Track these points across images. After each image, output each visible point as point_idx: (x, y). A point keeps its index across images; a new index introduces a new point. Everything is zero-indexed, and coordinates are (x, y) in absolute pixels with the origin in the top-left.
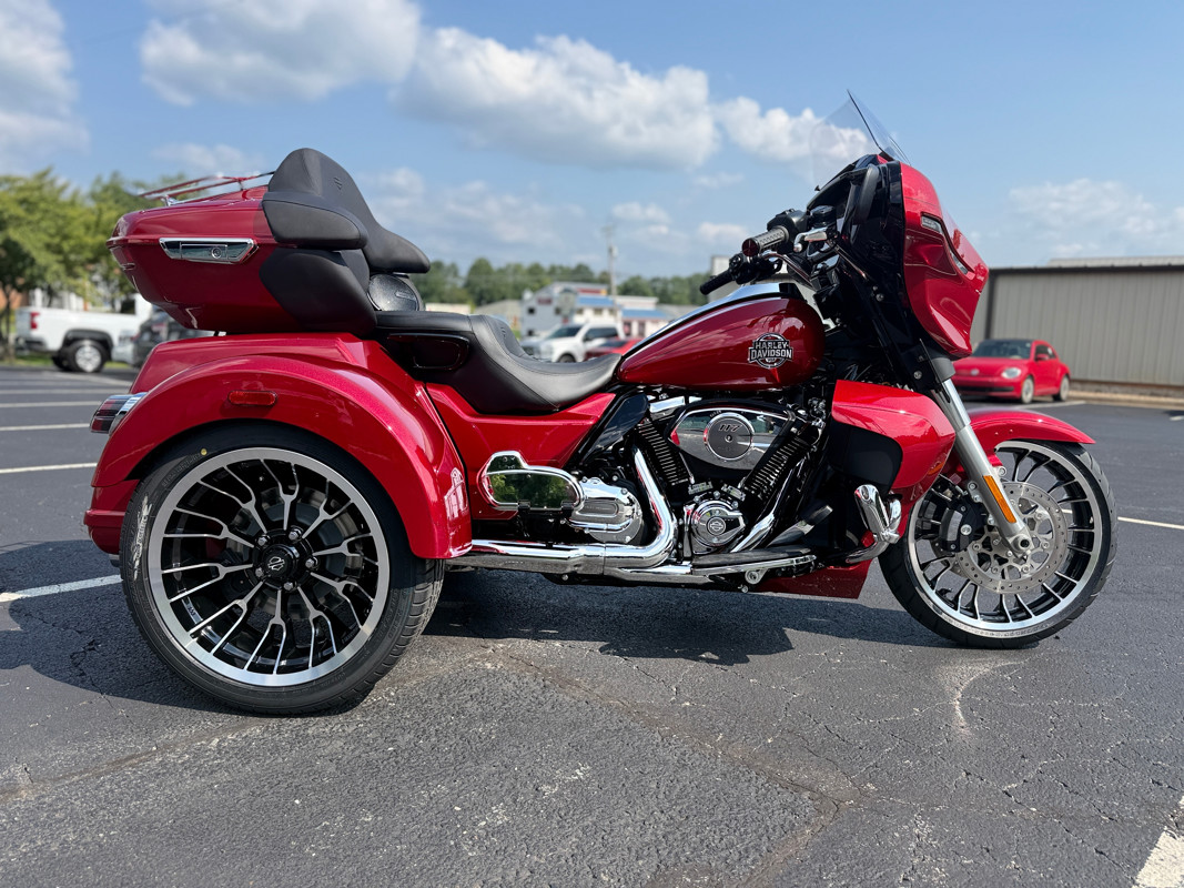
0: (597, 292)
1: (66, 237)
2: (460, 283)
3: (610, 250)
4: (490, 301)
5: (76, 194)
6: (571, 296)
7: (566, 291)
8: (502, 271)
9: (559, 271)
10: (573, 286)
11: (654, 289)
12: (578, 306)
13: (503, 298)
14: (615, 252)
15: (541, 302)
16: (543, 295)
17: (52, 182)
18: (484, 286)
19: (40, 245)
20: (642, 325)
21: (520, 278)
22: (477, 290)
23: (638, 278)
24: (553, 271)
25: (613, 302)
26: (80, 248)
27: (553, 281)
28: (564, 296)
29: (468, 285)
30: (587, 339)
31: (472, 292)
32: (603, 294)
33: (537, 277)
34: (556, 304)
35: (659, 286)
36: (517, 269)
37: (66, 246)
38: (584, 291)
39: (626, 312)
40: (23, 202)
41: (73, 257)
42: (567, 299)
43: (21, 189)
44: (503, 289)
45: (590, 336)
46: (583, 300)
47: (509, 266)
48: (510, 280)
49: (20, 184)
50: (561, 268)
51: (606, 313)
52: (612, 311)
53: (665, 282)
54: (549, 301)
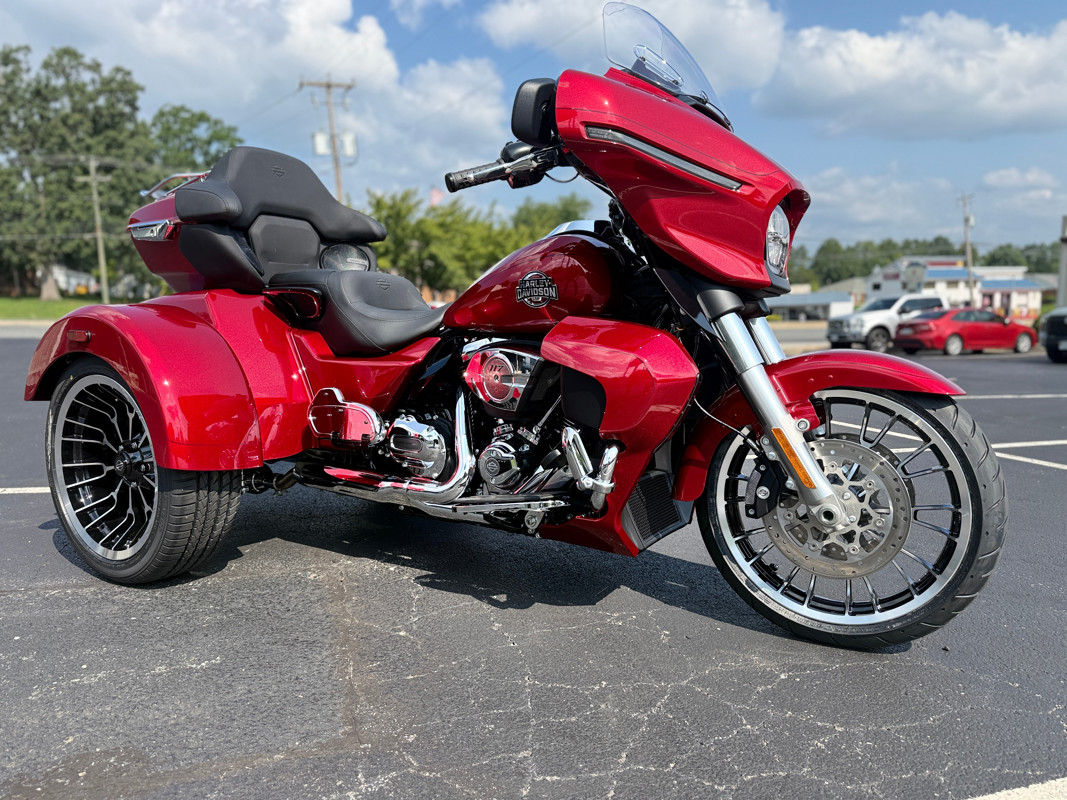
0: (954, 264)
1: (469, 249)
2: (807, 264)
3: (967, 220)
4: (835, 281)
5: (479, 214)
6: (919, 270)
7: (912, 264)
8: (850, 250)
9: (913, 246)
10: (921, 260)
11: (1028, 258)
12: (927, 279)
13: (852, 276)
14: (972, 221)
15: (887, 277)
16: (890, 270)
17: (460, 208)
18: (832, 266)
19: (450, 256)
20: (1007, 296)
21: (870, 256)
22: (825, 269)
23: (1009, 246)
24: (907, 245)
25: (969, 274)
26: (477, 257)
27: (905, 254)
28: (911, 269)
29: (816, 265)
30: (902, 311)
31: (820, 272)
32: (960, 266)
33: (889, 251)
34: (903, 278)
35: (1034, 254)
36: (867, 247)
37: (468, 255)
38: (933, 264)
39: (985, 284)
40: (442, 225)
41: (471, 263)
42: (914, 273)
43: (442, 215)
44: (851, 267)
45: (908, 308)
46: (932, 273)
47: (858, 245)
48: (860, 257)
49: (440, 212)
50: (916, 242)
51: (962, 285)
52: (968, 284)
53: (1042, 248)
54: (896, 276)
